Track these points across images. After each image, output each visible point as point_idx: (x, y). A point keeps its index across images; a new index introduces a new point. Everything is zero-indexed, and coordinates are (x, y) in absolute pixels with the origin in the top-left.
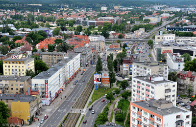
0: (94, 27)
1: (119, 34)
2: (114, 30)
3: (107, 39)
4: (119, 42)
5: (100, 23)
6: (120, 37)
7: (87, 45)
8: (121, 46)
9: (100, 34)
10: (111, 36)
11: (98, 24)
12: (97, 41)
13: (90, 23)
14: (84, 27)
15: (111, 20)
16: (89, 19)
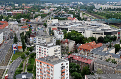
0: (11, 16)
1: (26, 20)
2: (23, 18)
3: (19, 23)
4: (27, 25)
5: (14, 14)
7: (7, 27)
8: (28, 27)
9: (14, 20)
10: (22, 21)
11: (13, 14)
12: (13, 25)
13: (8, 14)
14: (4, 16)
15: (21, 12)
16: (7, 11)
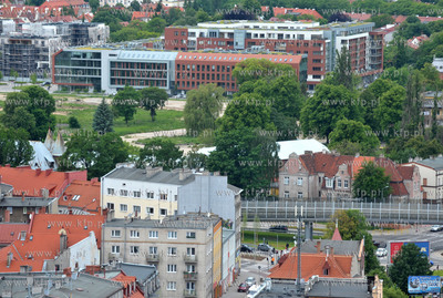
0: (154, 101)
1: (359, 162)
2: (322, 128)
4: (352, 229)
5: (203, 71)
6: (372, 186)
7: (84, 252)
8: (370, 263)
9: (197, 161)
10: (293, 183)
11: (188, 77)
12: (173, 222)
13: (122, 71)
14: (66, 104)
15: (297, 46)
16: (117, 38)
